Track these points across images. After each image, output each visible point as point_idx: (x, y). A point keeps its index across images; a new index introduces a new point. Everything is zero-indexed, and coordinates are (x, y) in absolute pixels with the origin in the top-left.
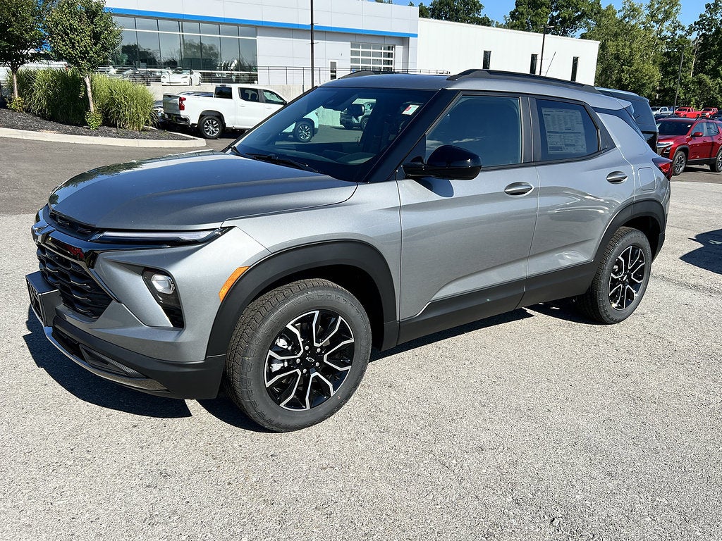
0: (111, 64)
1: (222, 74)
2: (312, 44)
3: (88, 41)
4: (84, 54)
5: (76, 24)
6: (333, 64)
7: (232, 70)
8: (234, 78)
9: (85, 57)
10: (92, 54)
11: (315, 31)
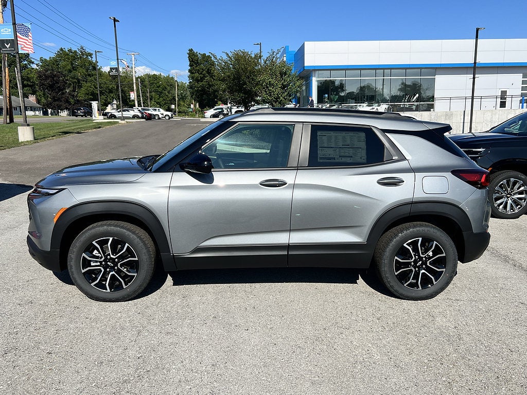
0: (327, 102)
1: (404, 105)
2: (474, 78)
3: (279, 90)
4: (276, 99)
5: (273, 81)
6: (504, 93)
7: (413, 102)
8: (414, 107)
9: (278, 101)
10: (281, 98)
11: (477, 67)
